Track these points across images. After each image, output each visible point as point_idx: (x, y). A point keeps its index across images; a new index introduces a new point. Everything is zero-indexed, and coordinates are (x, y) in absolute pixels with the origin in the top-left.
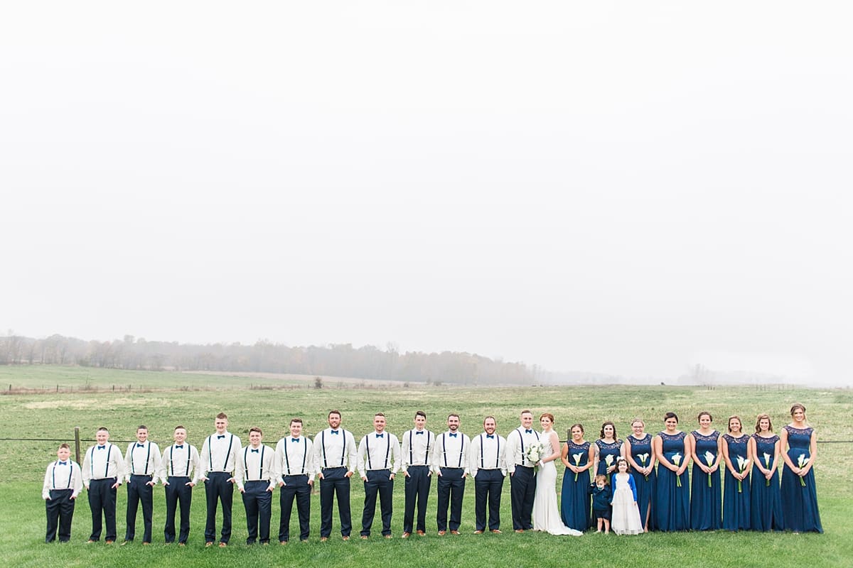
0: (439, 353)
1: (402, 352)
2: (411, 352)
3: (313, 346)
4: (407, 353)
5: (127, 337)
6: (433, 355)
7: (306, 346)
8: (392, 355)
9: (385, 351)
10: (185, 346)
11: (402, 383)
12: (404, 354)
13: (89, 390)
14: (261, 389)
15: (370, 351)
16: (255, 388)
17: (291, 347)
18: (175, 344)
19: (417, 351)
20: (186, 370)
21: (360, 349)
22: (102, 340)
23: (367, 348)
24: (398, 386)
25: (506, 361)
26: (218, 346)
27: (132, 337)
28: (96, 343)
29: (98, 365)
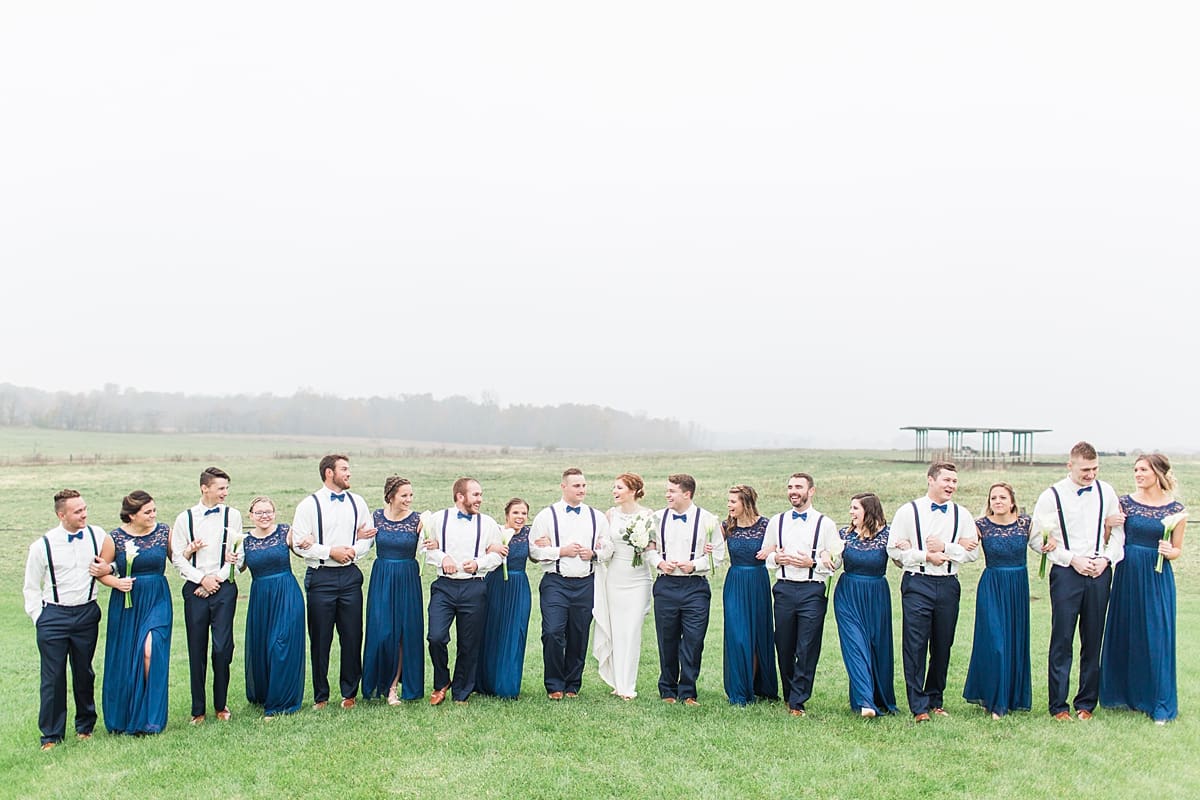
0: (556, 406)
1: (504, 405)
2: (517, 403)
3: (377, 398)
4: (511, 406)
5: (109, 386)
6: (549, 410)
7: (367, 396)
8: (489, 409)
9: (480, 403)
11: (498, 448)
12: (508, 407)
14: (291, 457)
15: (458, 404)
16: (282, 457)
17: (346, 398)
18: (179, 395)
19: (526, 404)
20: (193, 432)
21: (445, 401)
22: (74, 391)
23: (453, 399)
24: (494, 452)
25: (651, 416)
26: (240, 398)
27: (116, 386)
29: (65, 426)
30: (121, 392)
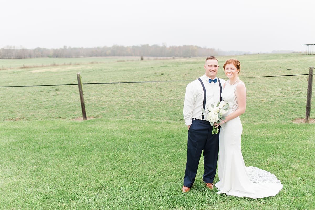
0: (182, 46)
1: (168, 46)
2: (171, 46)
3: (134, 46)
5: (65, 47)
6: (180, 47)
8: (164, 47)
9: (161, 46)
10: (87, 49)
13: (54, 65)
15: (156, 46)
17: (126, 47)
18: (82, 48)
19: (174, 46)
21: (152, 46)
23: (154, 45)
26: (98, 48)
28: (54, 50)
29: (55, 57)
30: (67, 48)
